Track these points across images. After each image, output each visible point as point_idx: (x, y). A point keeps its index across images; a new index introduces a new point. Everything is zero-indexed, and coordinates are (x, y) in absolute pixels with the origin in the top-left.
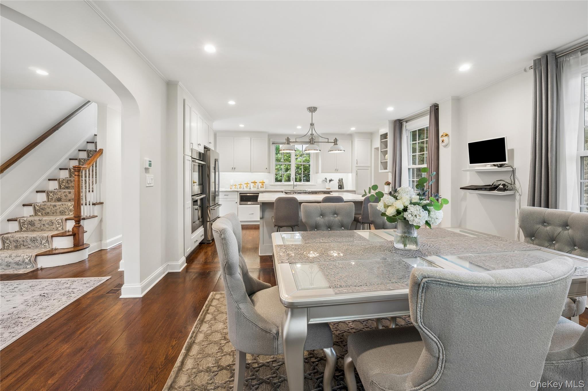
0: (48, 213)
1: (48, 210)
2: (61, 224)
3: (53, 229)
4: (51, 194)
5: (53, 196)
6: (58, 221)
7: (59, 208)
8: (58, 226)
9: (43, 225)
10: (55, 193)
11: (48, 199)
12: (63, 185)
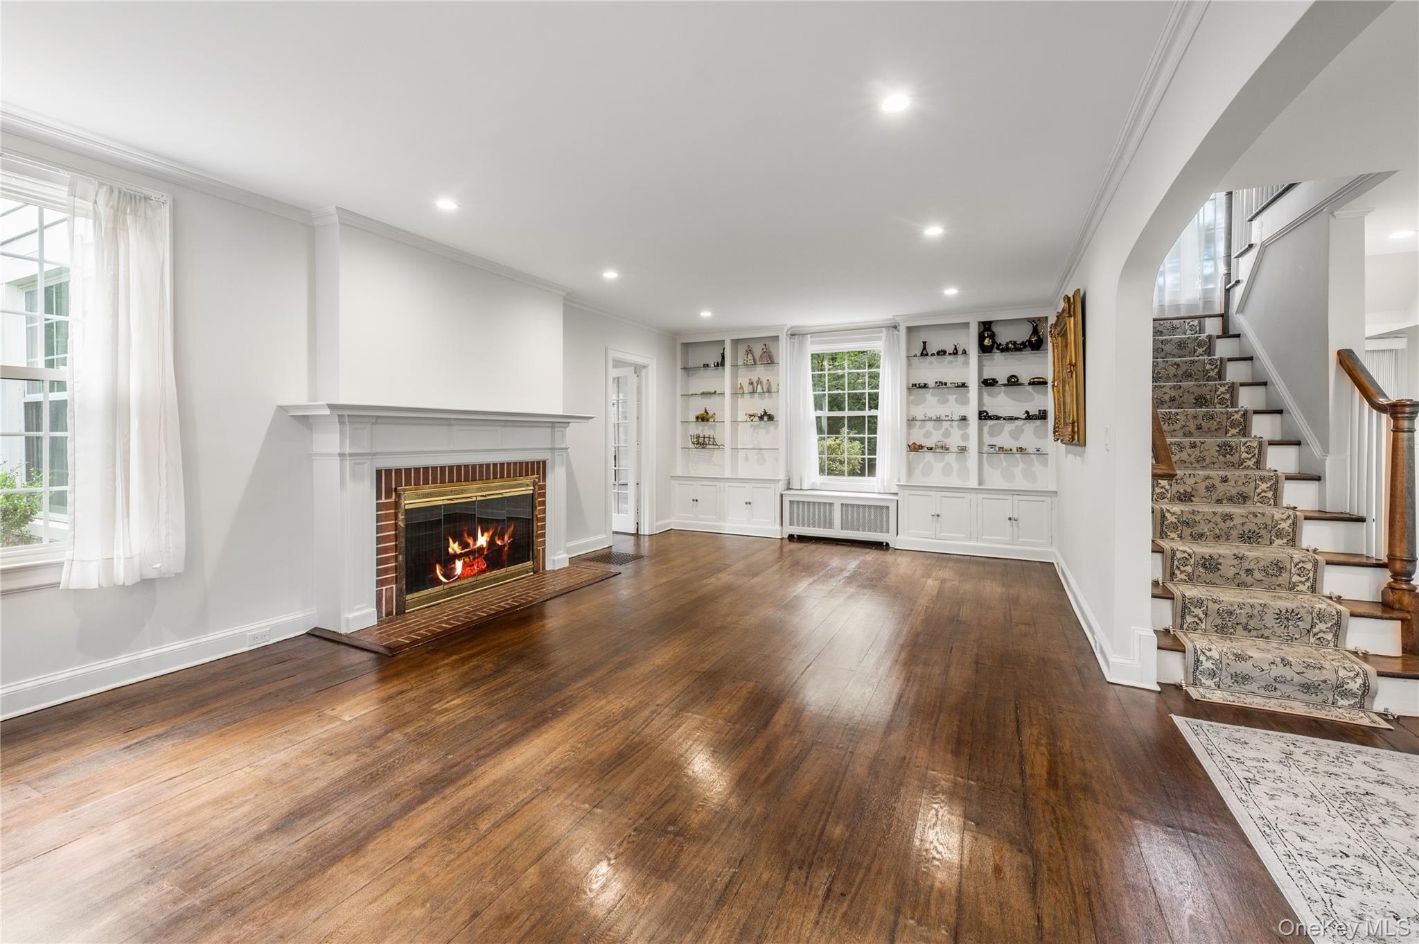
0: (1201, 535)
1: (1203, 527)
6: (1301, 565)
7: (1242, 524)
9: (1248, 570)
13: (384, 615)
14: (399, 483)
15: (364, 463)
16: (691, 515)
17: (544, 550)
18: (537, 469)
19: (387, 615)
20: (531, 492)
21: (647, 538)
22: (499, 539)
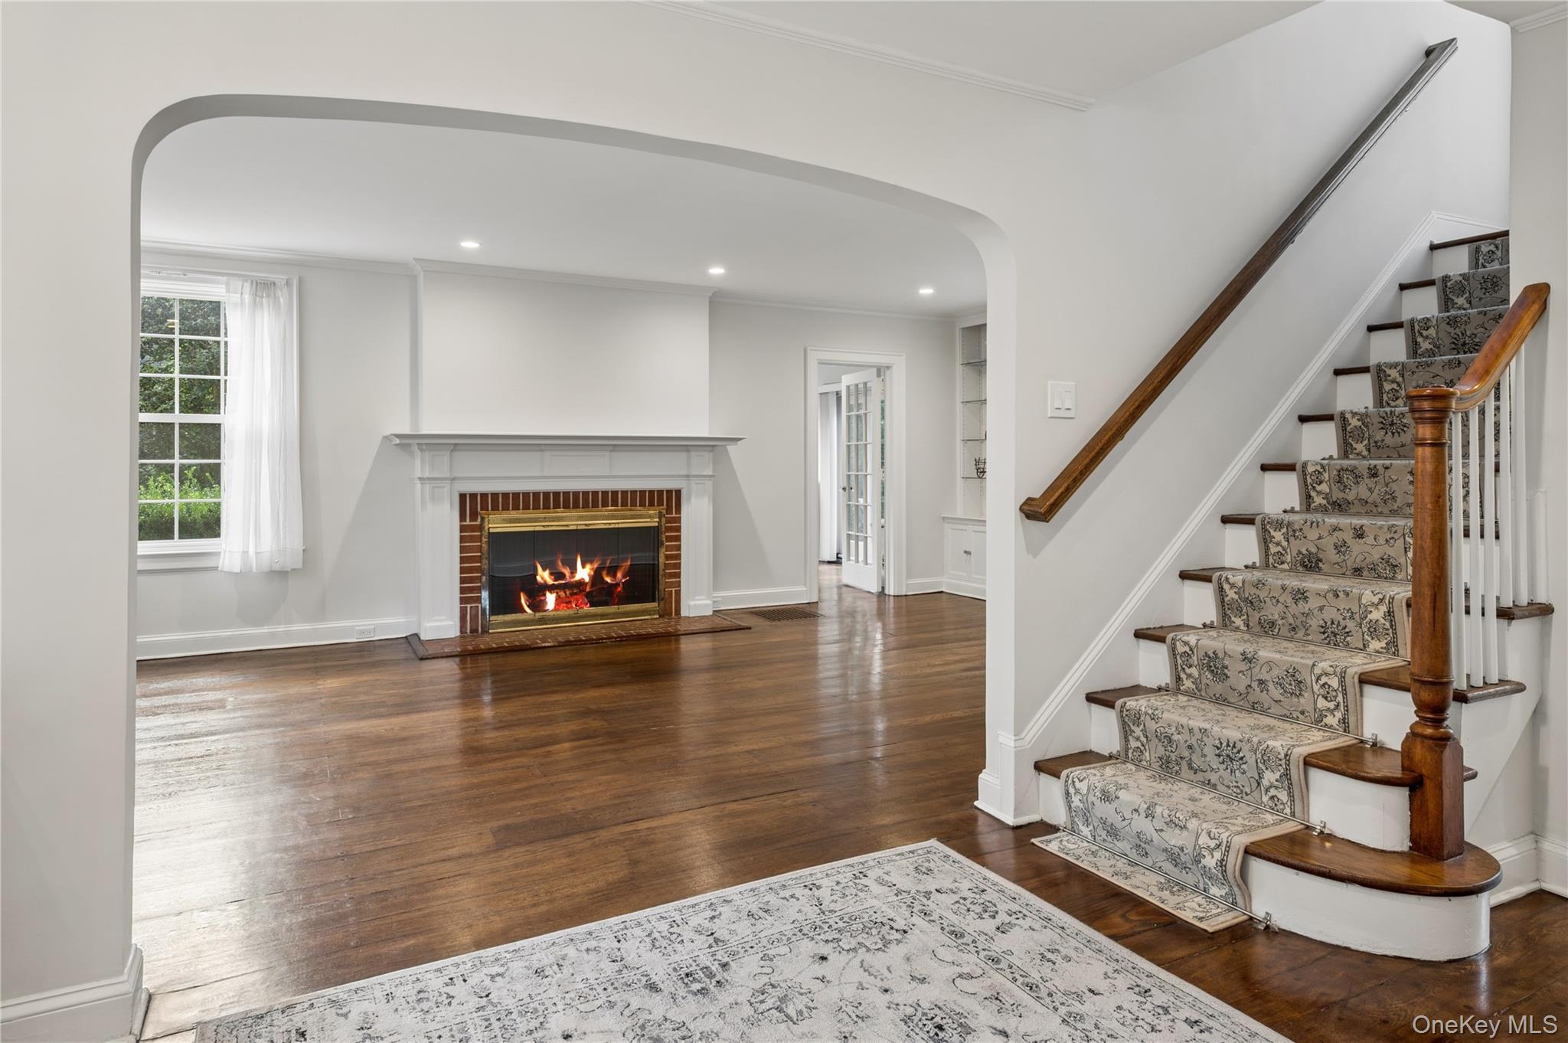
0: (1273, 624)
1: (1273, 612)
2: (1340, 698)
3: (1302, 713)
4: (1278, 536)
5: (1285, 544)
6: (1324, 679)
7: (1321, 609)
8: (1322, 703)
9: (1261, 682)
10: (1294, 531)
11: (1267, 555)
12: (1319, 493)
13: (468, 631)
14: (484, 507)
15: (444, 487)
16: (965, 574)
17: (678, 593)
18: (670, 501)
19: (471, 632)
20: (656, 524)
21: (892, 598)
22: (608, 574)
